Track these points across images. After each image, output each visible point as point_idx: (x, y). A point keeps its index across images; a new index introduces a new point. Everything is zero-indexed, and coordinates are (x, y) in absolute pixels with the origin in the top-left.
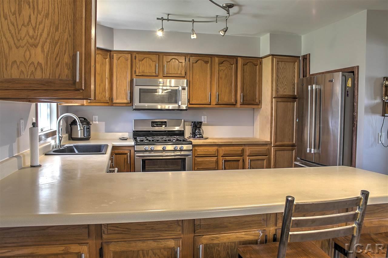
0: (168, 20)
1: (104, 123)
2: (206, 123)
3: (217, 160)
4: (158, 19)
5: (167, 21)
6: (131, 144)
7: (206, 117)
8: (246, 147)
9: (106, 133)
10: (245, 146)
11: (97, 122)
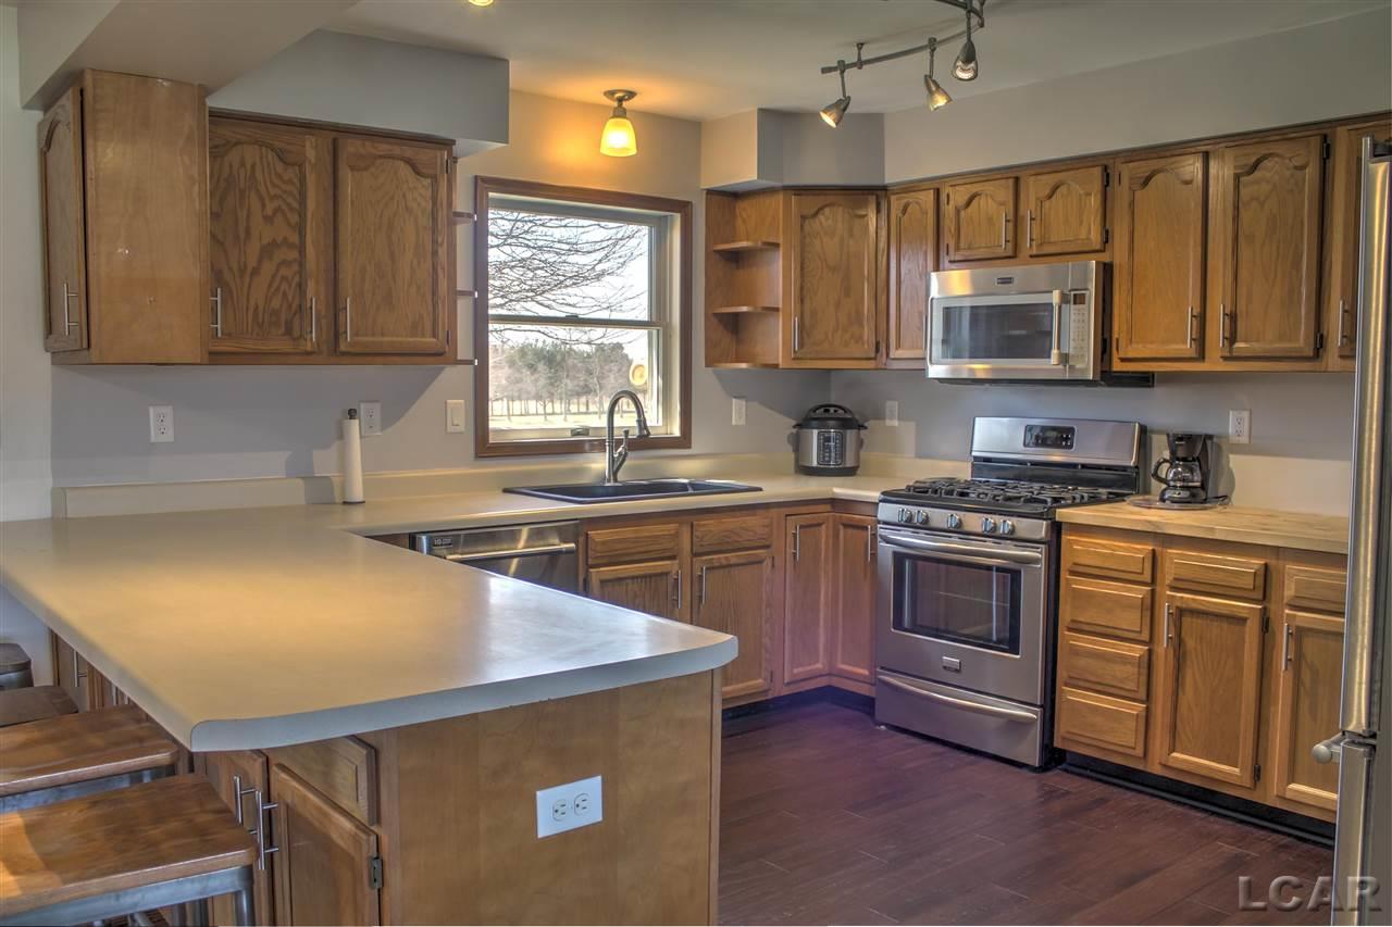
0: (860, 64)
1: (912, 425)
2: (1244, 439)
3: (1148, 601)
4: (825, 70)
5: (855, 68)
6: (871, 497)
7: (1246, 415)
8: (1281, 562)
9: (918, 460)
10: (1278, 554)
11: (896, 423)
